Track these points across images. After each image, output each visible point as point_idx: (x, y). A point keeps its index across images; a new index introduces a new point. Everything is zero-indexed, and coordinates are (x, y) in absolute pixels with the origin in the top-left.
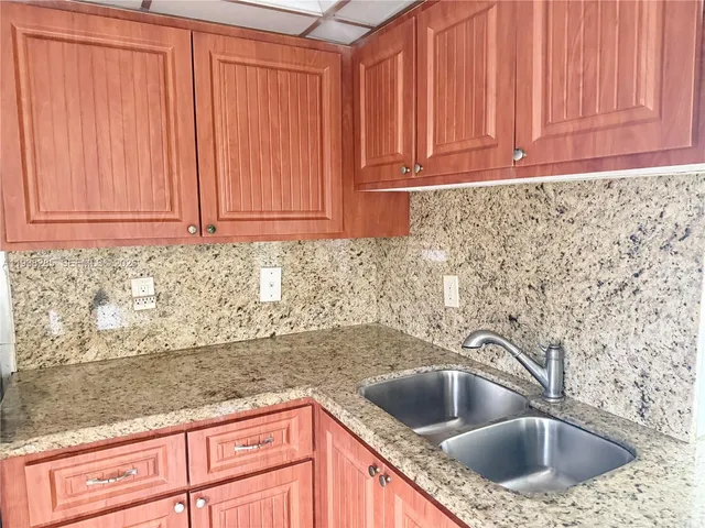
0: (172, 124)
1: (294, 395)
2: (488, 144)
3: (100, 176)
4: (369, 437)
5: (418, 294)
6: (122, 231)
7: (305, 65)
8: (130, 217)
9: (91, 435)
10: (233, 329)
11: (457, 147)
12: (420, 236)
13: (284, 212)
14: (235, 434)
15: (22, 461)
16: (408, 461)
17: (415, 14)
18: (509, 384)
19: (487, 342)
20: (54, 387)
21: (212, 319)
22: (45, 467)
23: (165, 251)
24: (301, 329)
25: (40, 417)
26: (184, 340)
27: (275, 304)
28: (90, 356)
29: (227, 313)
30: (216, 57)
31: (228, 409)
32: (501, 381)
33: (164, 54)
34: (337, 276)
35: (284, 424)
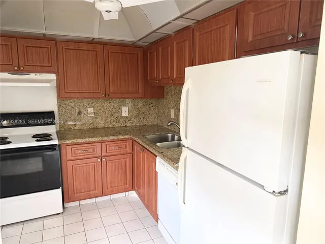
1: (127, 137)
5: (166, 115)
7: (133, 52)
8: (88, 92)
9: (80, 141)
10: (115, 123)
11: (164, 77)
12: (166, 99)
13: (127, 91)
15: (66, 145)
21: (109, 120)
22: (70, 147)
23: (96, 101)
24: (134, 124)
25: (68, 137)
26: (101, 125)
27: (126, 117)
28: (77, 128)
29: (113, 119)
30: (109, 51)
33: (97, 51)
34: (145, 110)
35: (125, 144)
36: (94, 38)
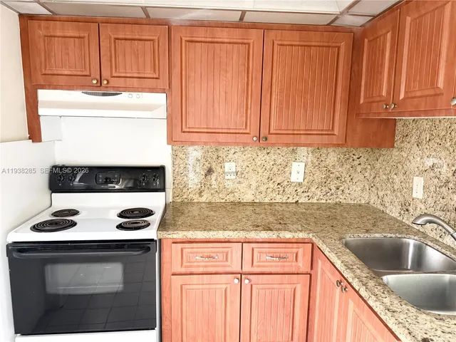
0: (250, 82)
1: (301, 235)
2: (438, 93)
3: (214, 110)
4: (339, 264)
5: (396, 187)
6: (222, 138)
7: (328, 42)
8: (226, 131)
9: (200, 235)
10: (274, 195)
11: (418, 94)
12: (401, 149)
13: (308, 130)
14: (267, 250)
15: (171, 241)
16: (357, 280)
17: (400, 7)
18: (448, 253)
19: (430, 222)
20: (186, 211)
21: (263, 188)
22: (180, 246)
23: (242, 149)
24: (314, 201)
25: (180, 223)
26: (248, 197)
27: (300, 184)
28: (203, 199)
29: (272, 186)
30: (276, 43)
31: (264, 235)
32: (443, 251)
33: (249, 44)
34: (342, 171)
35: (295, 250)
36: (244, 12)
